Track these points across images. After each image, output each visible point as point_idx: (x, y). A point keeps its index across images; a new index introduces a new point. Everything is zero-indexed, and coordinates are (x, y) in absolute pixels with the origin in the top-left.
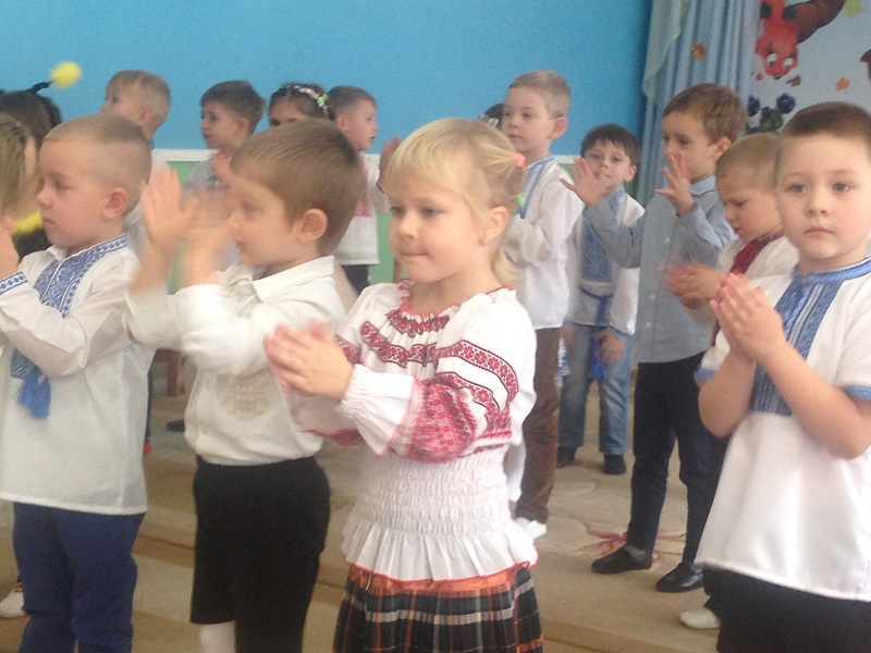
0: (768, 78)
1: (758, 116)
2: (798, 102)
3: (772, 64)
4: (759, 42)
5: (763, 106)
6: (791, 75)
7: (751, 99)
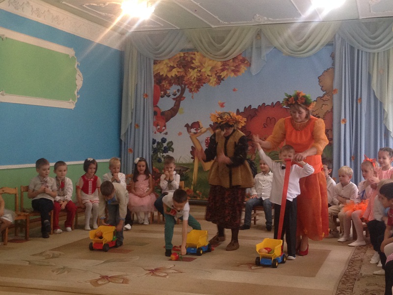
0: (158, 133)
1: (156, 144)
2: (167, 139)
3: (159, 129)
4: (154, 123)
5: (157, 141)
6: (165, 132)
7: (153, 139)
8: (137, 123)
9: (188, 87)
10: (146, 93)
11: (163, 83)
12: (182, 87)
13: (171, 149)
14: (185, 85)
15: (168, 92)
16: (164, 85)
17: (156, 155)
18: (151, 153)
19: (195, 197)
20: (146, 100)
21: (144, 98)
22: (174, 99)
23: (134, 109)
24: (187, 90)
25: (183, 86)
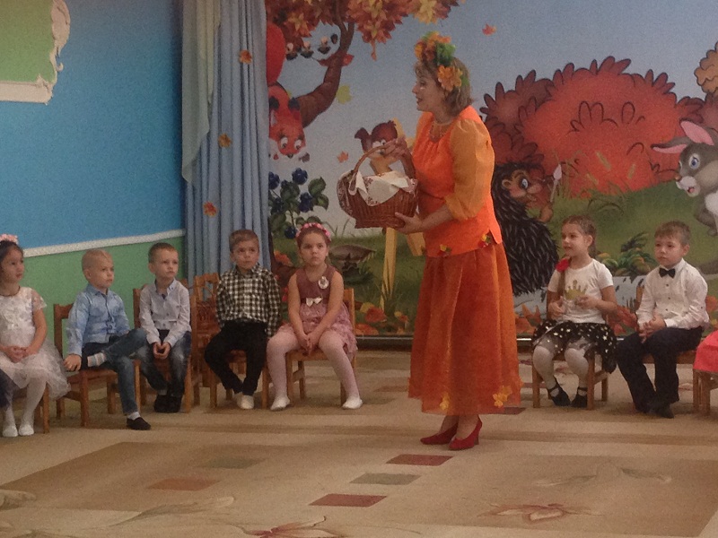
0: (283, 158)
1: (277, 191)
2: (309, 174)
5: (282, 178)
7: (271, 175)
8: (224, 133)
9: (360, 28)
10: (245, 48)
11: (291, 20)
12: (343, 29)
13: (320, 201)
14: (352, 22)
15: (306, 42)
16: (293, 25)
17: (280, 218)
18: (267, 213)
19: (390, 329)
20: (245, 67)
21: (242, 64)
22: (323, 62)
23: (216, 94)
24: (358, 36)
25: (346, 24)
